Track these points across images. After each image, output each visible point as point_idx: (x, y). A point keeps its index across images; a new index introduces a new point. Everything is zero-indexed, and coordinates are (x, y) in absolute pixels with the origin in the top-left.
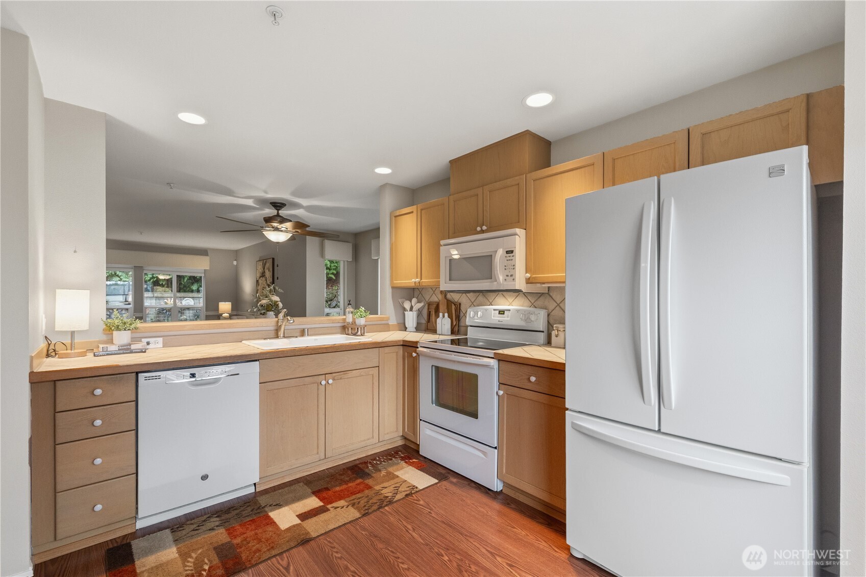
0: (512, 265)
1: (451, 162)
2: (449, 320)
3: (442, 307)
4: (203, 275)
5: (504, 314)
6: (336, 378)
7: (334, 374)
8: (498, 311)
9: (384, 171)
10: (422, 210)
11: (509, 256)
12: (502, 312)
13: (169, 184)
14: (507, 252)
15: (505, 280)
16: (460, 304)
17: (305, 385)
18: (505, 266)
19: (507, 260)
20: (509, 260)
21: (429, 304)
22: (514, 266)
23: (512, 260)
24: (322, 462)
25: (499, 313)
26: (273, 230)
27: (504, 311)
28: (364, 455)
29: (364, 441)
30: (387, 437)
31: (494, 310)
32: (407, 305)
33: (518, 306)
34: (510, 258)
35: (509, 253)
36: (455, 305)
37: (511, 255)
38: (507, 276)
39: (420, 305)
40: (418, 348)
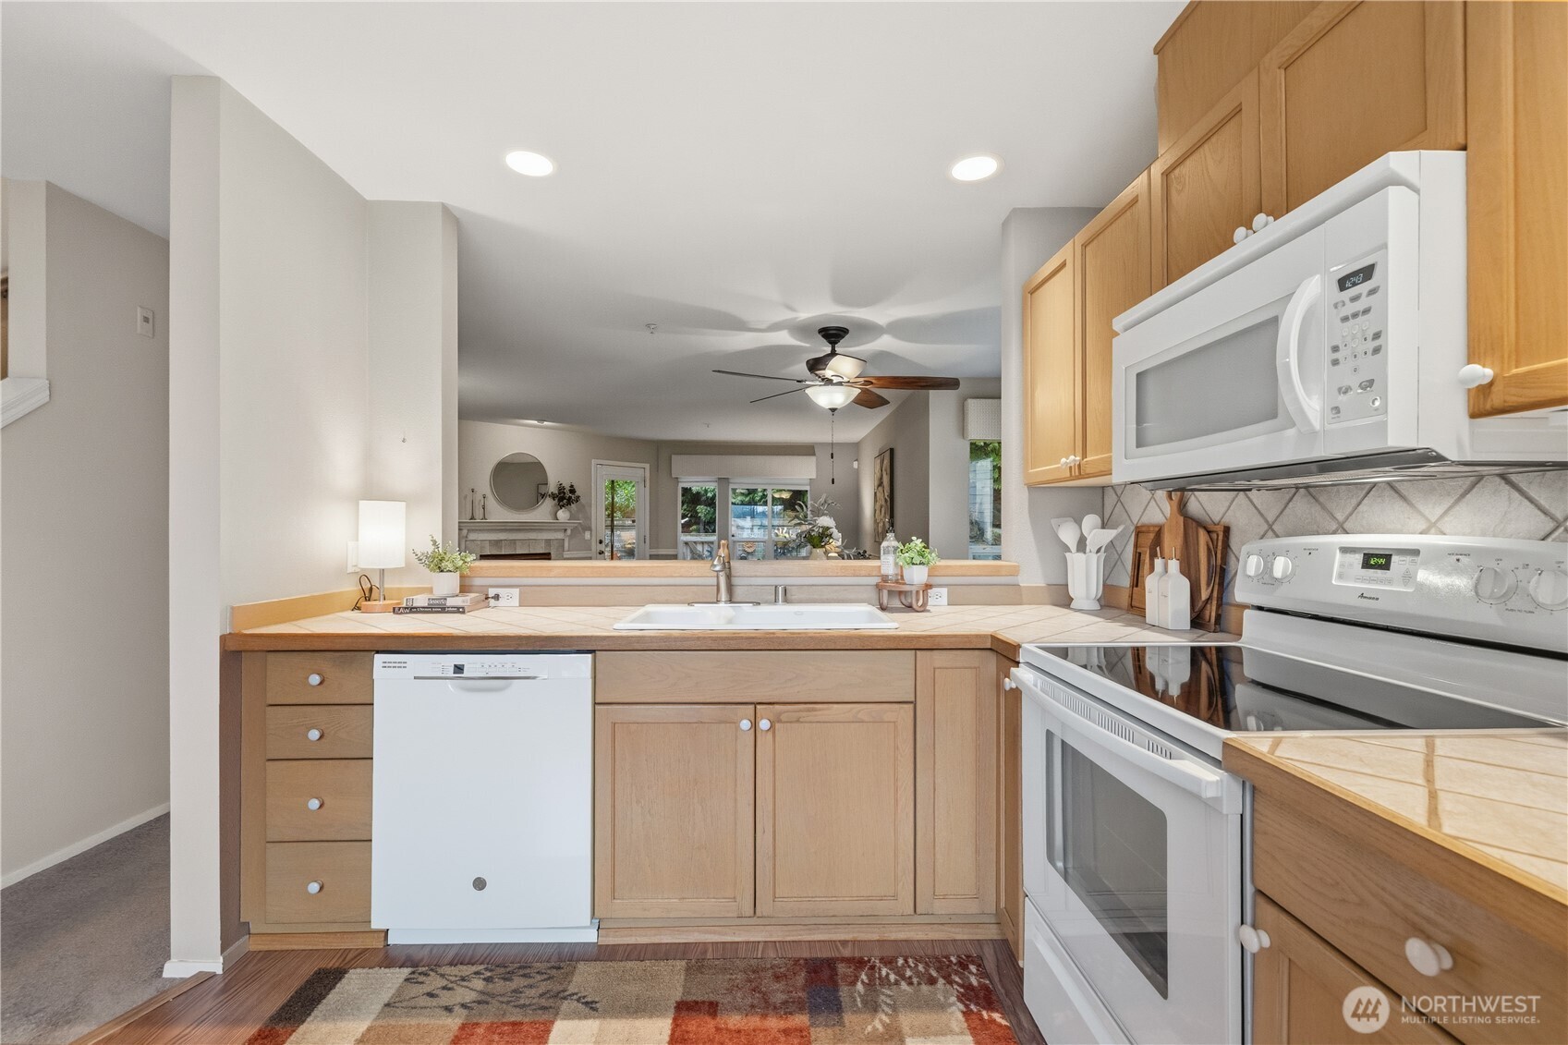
0: (1370, 335)
2: (1186, 584)
3: (1172, 542)
4: (807, 488)
5: (1386, 567)
6: (783, 717)
7: (777, 706)
8: (1359, 558)
9: (975, 168)
10: (1083, 247)
11: (1355, 299)
12: (1377, 560)
13: (648, 326)
14: (1347, 281)
15: (1337, 410)
16: (1227, 530)
17: (702, 723)
18: (1335, 350)
19: (1345, 319)
20: (1355, 315)
21: (1139, 531)
22: (1377, 336)
23: (1366, 311)
24: (744, 921)
25: (1367, 566)
26: (824, 385)
27: (1388, 557)
28: (876, 937)
29: (869, 898)
30: (940, 907)
31: (1345, 550)
32: (1068, 535)
33: (1471, 534)
34: (1359, 306)
35: (1354, 285)
36: (1209, 532)
37: (1364, 288)
38: (1346, 391)
39: (1109, 534)
40: (1017, 664)
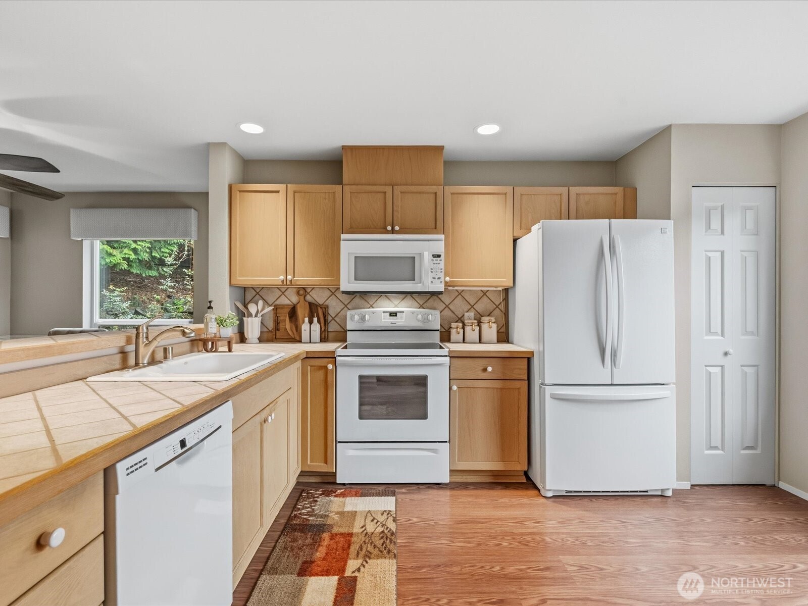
0: (440, 268)
1: (343, 146)
2: (318, 326)
3: (303, 312)
5: (396, 316)
8: (388, 314)
9: (251, 128)
10: (295, 192)
11: (436, 260)
12: (393, 314)
14: (434, 256)
15: (432, 282)
16: (328, 307)
18: (432, 269)
19: (434, 264)
20: (437, 264)
22: (442, 269)
23: (439, 264)
25: (390, 315)
27: (396, 313)
31: (384, 312)
34: (437, 262)
35: (435, 257)
37: (439, 259)
38: (434, 278)
40: (335, 357)
